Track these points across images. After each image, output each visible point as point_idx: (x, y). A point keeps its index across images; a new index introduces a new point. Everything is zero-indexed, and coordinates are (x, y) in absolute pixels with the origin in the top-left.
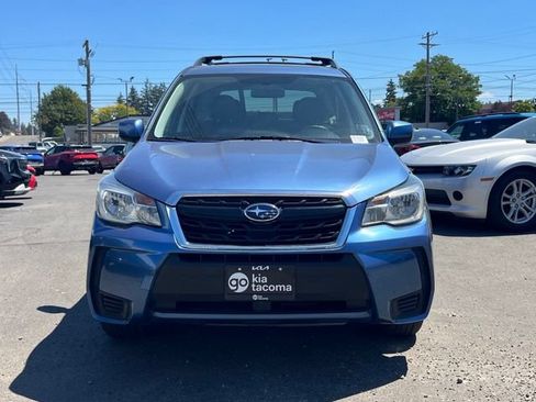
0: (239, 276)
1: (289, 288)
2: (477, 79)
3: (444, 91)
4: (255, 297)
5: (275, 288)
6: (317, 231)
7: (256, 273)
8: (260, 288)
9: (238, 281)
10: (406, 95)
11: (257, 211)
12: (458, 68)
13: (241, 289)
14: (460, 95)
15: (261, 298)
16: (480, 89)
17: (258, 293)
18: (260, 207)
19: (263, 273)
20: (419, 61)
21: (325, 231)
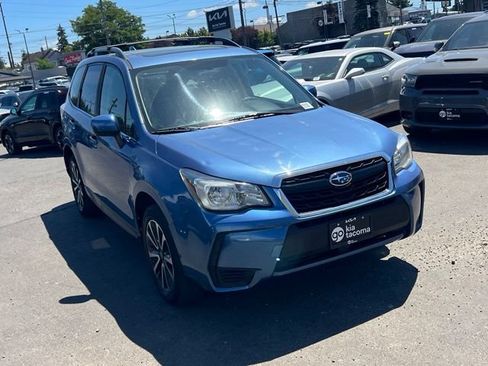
0: (338, 229)
1: (369, 230)
2: (140, 19)
3: (114, 32)
4: (349, 242)
5: (360, 232)
6: (375, 184)
7: (348, 224)
8: (351, 235)
9: (338, 234)
10: (80, 38)
11: (338, 178)
12: (121, 10)
13: (340, 239)
14: (129, 35)
15: (353, 242)
16: (144, 28)
17: (350, 239)
18: (340, 175)
19: (352, 223)
20: (86, 7)
21: (380, 183)
